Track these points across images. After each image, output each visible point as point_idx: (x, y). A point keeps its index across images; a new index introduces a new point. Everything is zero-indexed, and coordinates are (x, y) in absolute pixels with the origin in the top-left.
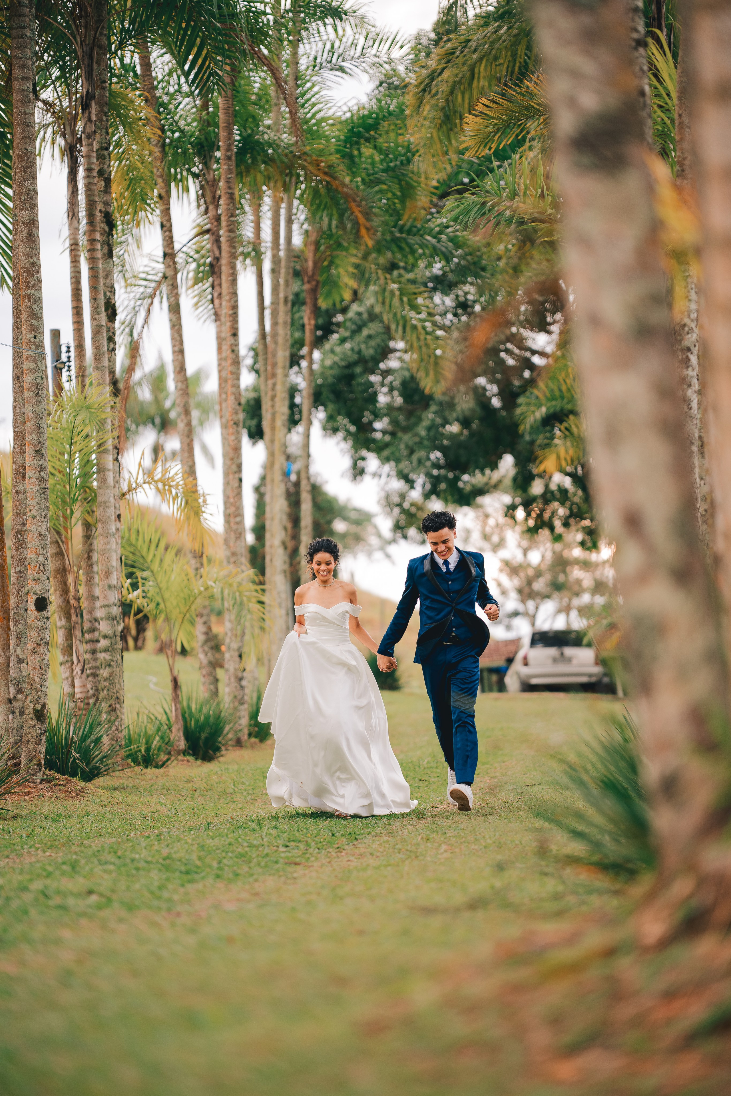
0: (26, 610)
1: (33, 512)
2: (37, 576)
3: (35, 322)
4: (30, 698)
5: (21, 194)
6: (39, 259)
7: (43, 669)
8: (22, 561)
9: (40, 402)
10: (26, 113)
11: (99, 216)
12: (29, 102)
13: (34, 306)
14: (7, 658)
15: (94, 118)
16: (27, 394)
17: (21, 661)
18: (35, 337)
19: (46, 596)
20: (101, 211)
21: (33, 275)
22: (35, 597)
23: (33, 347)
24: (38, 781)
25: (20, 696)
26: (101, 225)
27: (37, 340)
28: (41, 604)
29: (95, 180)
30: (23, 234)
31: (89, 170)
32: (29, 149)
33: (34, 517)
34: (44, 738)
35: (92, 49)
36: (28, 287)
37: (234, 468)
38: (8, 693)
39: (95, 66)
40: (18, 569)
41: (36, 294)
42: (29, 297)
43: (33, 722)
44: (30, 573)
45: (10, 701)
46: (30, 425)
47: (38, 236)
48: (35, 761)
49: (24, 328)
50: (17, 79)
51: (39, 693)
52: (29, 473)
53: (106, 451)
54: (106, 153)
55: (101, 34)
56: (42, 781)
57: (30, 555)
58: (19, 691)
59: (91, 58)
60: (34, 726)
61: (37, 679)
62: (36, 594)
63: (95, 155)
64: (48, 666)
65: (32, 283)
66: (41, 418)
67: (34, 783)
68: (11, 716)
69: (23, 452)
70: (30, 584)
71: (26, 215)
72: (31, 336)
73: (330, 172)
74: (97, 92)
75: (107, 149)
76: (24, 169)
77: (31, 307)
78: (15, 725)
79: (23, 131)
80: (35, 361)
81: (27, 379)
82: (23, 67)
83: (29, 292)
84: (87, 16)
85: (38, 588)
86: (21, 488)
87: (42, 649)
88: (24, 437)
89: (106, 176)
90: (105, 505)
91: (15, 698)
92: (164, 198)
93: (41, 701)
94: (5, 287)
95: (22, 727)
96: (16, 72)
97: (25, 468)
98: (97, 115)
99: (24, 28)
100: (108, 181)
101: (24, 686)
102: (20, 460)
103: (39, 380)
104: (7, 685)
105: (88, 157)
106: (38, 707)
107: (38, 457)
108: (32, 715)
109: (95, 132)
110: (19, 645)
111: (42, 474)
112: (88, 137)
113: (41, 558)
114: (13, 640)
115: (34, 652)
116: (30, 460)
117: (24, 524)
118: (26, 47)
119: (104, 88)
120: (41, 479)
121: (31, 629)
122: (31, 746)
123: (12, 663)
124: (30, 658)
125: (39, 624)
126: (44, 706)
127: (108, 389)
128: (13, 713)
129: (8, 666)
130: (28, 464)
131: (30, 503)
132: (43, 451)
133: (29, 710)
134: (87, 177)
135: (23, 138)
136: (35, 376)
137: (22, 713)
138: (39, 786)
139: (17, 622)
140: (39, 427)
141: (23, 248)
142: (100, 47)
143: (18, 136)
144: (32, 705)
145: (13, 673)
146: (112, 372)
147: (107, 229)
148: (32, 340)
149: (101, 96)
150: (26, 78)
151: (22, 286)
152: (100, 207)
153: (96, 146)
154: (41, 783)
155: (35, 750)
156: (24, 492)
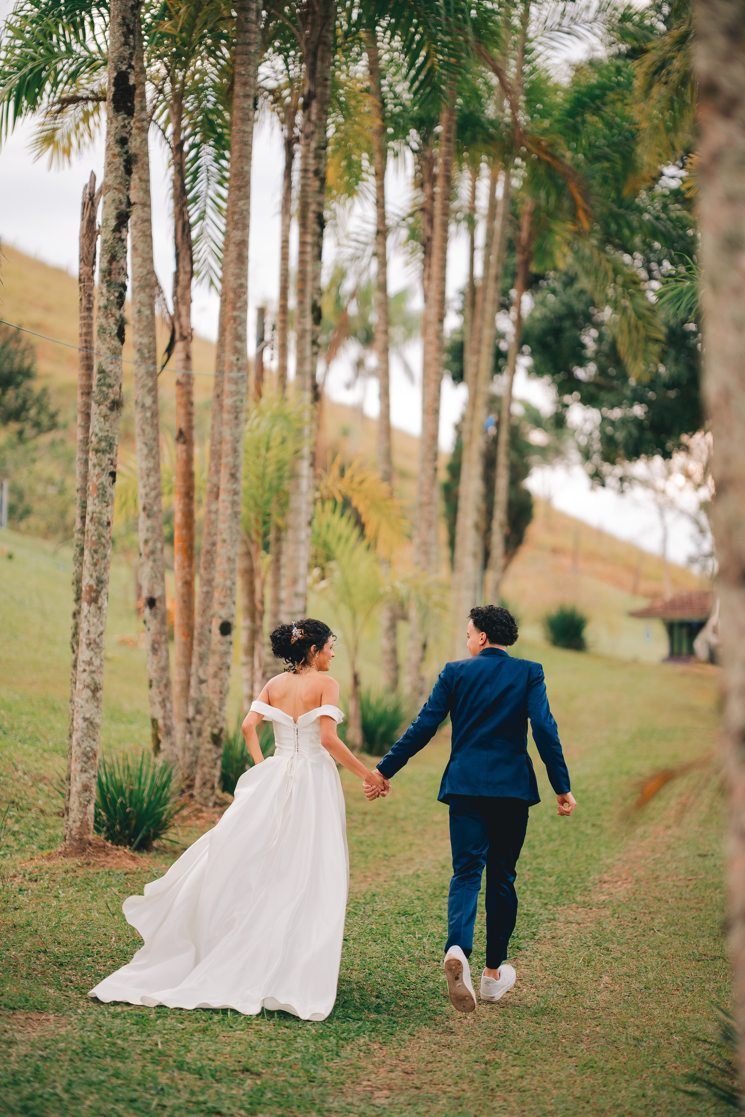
0: (210, 631)
1: (225, 536)
2: (223, 600)
3: (238, 344)
4: (208, 722)
5: (234, 213)
6: (247, 280)
7: (223, 693)
8: (209, 582)
9: (237, 425)
10: (244, 132)
11: (311, 216)
12: (249, 120)
13: (239, 328)
14: (189, 675)
15: (314, 117)
16: (226, 416)
17: (202, 682)
18: (238, 360)
19: (230, 620)
20: (314, 212)
21: (240, 297)
22: (220, 622)
23: (235, 369)
24: (211, 804)
25: (198, 717)
26: (312, 226)
27: (240, 362)
28: (226, 629)
29: (309, 182)
30: (233, 254)
31: (305, 171)
32: (246, 168)
33: (224, 541)
34: (219, 763)
35: (316, 48)
36: (234, 308)
37: (431, 456)
38: (187, 711)
39: (319, 63)
40: (205, 589)
41: (242, 315)
42: (235, 319)
43: (210, 746)
44: (217, 596)
45: (188, 721)
46: (226, 447)
47: (247, 257)
48: (209, 785)
49: (228, 348)
50: (238, 97)
51: (218, 717)
52: (223, 496)
53: (302, 458)
54: (322, 152)
55: (328, 31)
56: (215, 804)
57: (219, 580)
58: (198, 712)
59: (315, 56)
60: (210, 751)
61: (216, 703)
62: (221, 617)
63: (311, 155)
64: (227, 691)
65: (239, 305)
66: (238, 441)
67: (206, 806)
68: (188, 736)
69: (218, 472)
70: (216, 607)
71: (237, 235)
72: (233, 358)
73: (550, 151)
74: (319, 90)
75: (324, 148)
76: (239, 188)
77: (236, 329)
78: (191, 746)
79: (241, 150)
80: (236, 383)
81: (228, 402)
82: (245, 84)
83: (235, 313)
84: (314, 13)
85: (223, 613)
86: (213, 508)
87: (223, 674)
88: (220, 457)
89: (321, 175)
90: (297, 512)
91: (194, 719)
92: (380, 175)
93: (220, 725)
94: (213, 290)
95: (198, 748)
96: (238, 89)
97: (218, 488)
98: (317, 114)
99: (249, 44)
100: (323, 181)
101: (204, 707)
102: (215, 479)
103: (239, 403)
104: (187, 703)
105: (304, 157)
106: (216, 731)
107: (232, 481)
108: (209, 739)
109: (313, 133)
110: (201, 665)
111: (236, 498)
112: (307, 137)
113: (228, 583)
114: (195, 660)
115: (215, 676)
116: (225, 484)
117: (214, 544)
118: (249, 64)
119: (325, 86)
120: (234, 503)
121: (214, 652)
122: (206, 770)
123: (193, 682)
124: (211, 682)
125: (222, 648)
126: (221, 730)
127: (308, 396)
128: (191, 733)
129: (189, 683)
130: (222, 486)
131: (222, 526)
132: (238, 475)
133: (207, 732)
134: (303, 178)
135: (240, 156)
136: (235, 398)
137: (199, 734)
138: (212, 810)
139: (201, 642)
140: (235, 451)
141: (232, 268)
142: (325, 44)
143: (236, 154)
144: (209, 729)
145: (193, 692)
146: (313, 376)
147: (318, 229)
148: (235, 362)
149: (323, 94)
150: (247, 96)
151: (229, 307)
152: (313, 207)
153: (313, 145)
154: (214, 806)
155: (210, 773)
156: (216, 512)
